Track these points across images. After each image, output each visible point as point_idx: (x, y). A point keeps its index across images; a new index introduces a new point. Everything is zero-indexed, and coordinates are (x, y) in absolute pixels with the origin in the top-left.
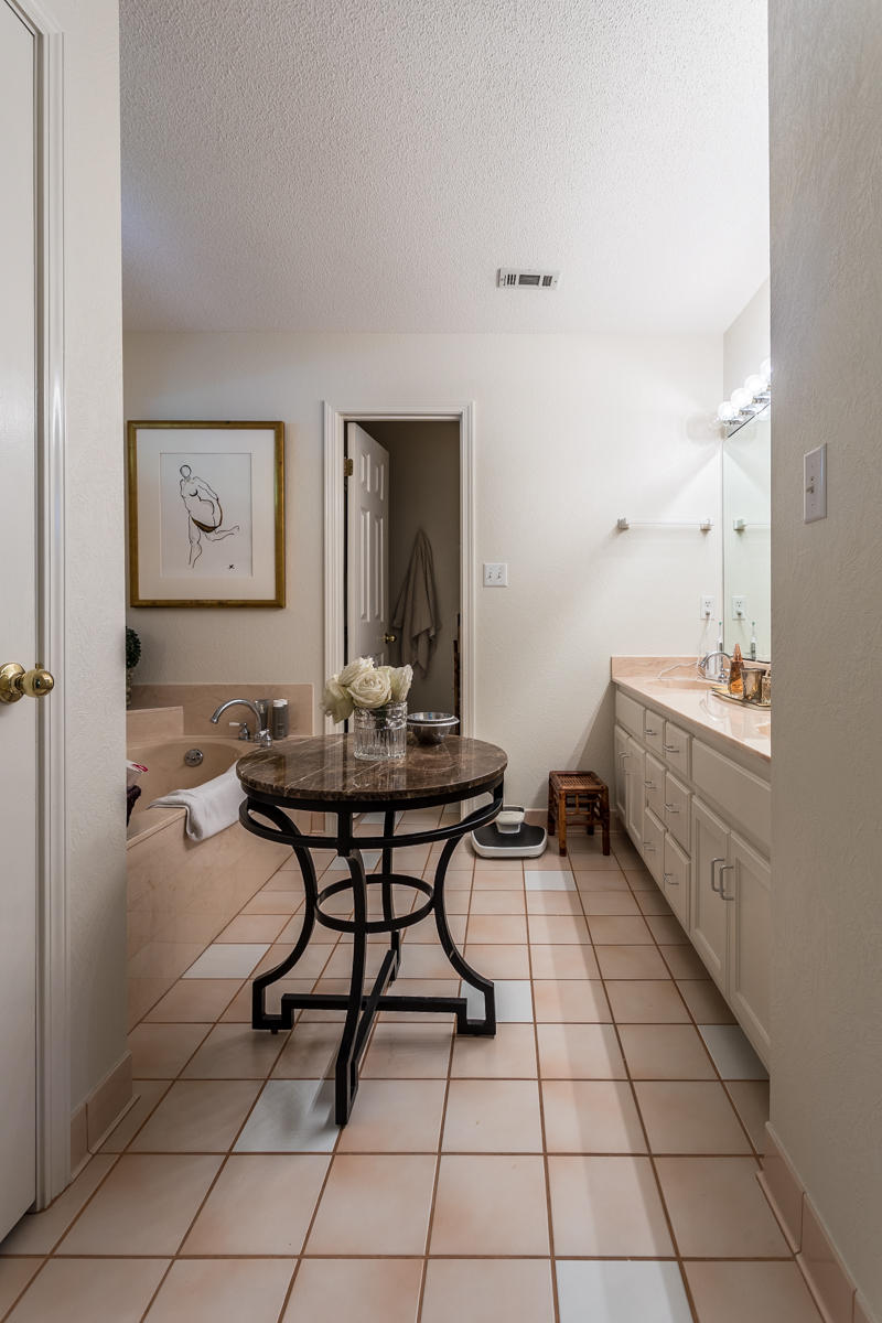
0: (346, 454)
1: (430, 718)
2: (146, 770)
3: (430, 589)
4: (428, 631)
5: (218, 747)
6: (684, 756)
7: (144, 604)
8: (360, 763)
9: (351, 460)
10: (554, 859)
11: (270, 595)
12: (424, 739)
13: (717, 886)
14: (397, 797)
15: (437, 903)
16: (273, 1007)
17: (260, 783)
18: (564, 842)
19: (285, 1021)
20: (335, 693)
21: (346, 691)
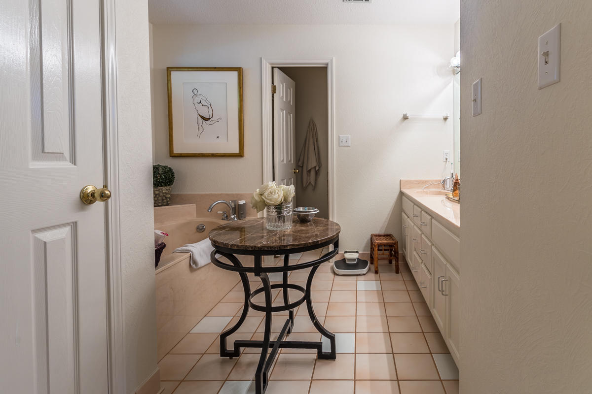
0: (273, 83)
1: (305, 210)
2: (167, 235)
3: (316, 147)
4: (315, 167)
5: (212, 223)
6: (428, 227)
7: (176, 155)
8: (269, 231)
9: (275, 86)
10: (372, 275)
11: (237, 151)
12: (303, 220)
13: (440, 289)
14: (283, 248)
15: (307, 298)
16: (230, 347)
17: (218, 242)
18: (377, 268)
19: (236, 353)
20: (257, 198)
21: (262, 198)
